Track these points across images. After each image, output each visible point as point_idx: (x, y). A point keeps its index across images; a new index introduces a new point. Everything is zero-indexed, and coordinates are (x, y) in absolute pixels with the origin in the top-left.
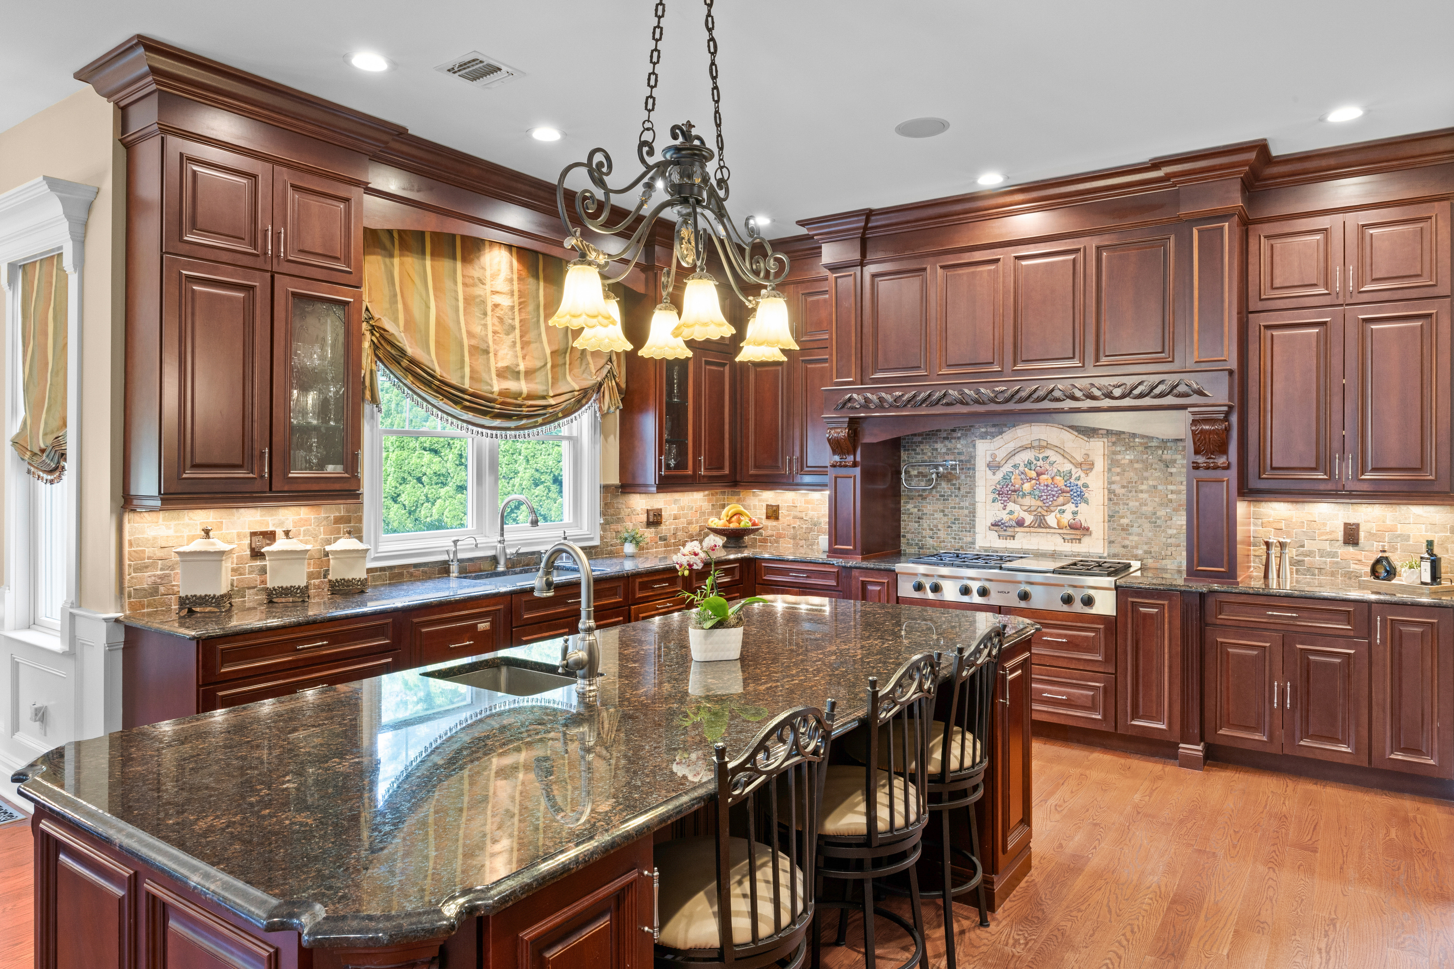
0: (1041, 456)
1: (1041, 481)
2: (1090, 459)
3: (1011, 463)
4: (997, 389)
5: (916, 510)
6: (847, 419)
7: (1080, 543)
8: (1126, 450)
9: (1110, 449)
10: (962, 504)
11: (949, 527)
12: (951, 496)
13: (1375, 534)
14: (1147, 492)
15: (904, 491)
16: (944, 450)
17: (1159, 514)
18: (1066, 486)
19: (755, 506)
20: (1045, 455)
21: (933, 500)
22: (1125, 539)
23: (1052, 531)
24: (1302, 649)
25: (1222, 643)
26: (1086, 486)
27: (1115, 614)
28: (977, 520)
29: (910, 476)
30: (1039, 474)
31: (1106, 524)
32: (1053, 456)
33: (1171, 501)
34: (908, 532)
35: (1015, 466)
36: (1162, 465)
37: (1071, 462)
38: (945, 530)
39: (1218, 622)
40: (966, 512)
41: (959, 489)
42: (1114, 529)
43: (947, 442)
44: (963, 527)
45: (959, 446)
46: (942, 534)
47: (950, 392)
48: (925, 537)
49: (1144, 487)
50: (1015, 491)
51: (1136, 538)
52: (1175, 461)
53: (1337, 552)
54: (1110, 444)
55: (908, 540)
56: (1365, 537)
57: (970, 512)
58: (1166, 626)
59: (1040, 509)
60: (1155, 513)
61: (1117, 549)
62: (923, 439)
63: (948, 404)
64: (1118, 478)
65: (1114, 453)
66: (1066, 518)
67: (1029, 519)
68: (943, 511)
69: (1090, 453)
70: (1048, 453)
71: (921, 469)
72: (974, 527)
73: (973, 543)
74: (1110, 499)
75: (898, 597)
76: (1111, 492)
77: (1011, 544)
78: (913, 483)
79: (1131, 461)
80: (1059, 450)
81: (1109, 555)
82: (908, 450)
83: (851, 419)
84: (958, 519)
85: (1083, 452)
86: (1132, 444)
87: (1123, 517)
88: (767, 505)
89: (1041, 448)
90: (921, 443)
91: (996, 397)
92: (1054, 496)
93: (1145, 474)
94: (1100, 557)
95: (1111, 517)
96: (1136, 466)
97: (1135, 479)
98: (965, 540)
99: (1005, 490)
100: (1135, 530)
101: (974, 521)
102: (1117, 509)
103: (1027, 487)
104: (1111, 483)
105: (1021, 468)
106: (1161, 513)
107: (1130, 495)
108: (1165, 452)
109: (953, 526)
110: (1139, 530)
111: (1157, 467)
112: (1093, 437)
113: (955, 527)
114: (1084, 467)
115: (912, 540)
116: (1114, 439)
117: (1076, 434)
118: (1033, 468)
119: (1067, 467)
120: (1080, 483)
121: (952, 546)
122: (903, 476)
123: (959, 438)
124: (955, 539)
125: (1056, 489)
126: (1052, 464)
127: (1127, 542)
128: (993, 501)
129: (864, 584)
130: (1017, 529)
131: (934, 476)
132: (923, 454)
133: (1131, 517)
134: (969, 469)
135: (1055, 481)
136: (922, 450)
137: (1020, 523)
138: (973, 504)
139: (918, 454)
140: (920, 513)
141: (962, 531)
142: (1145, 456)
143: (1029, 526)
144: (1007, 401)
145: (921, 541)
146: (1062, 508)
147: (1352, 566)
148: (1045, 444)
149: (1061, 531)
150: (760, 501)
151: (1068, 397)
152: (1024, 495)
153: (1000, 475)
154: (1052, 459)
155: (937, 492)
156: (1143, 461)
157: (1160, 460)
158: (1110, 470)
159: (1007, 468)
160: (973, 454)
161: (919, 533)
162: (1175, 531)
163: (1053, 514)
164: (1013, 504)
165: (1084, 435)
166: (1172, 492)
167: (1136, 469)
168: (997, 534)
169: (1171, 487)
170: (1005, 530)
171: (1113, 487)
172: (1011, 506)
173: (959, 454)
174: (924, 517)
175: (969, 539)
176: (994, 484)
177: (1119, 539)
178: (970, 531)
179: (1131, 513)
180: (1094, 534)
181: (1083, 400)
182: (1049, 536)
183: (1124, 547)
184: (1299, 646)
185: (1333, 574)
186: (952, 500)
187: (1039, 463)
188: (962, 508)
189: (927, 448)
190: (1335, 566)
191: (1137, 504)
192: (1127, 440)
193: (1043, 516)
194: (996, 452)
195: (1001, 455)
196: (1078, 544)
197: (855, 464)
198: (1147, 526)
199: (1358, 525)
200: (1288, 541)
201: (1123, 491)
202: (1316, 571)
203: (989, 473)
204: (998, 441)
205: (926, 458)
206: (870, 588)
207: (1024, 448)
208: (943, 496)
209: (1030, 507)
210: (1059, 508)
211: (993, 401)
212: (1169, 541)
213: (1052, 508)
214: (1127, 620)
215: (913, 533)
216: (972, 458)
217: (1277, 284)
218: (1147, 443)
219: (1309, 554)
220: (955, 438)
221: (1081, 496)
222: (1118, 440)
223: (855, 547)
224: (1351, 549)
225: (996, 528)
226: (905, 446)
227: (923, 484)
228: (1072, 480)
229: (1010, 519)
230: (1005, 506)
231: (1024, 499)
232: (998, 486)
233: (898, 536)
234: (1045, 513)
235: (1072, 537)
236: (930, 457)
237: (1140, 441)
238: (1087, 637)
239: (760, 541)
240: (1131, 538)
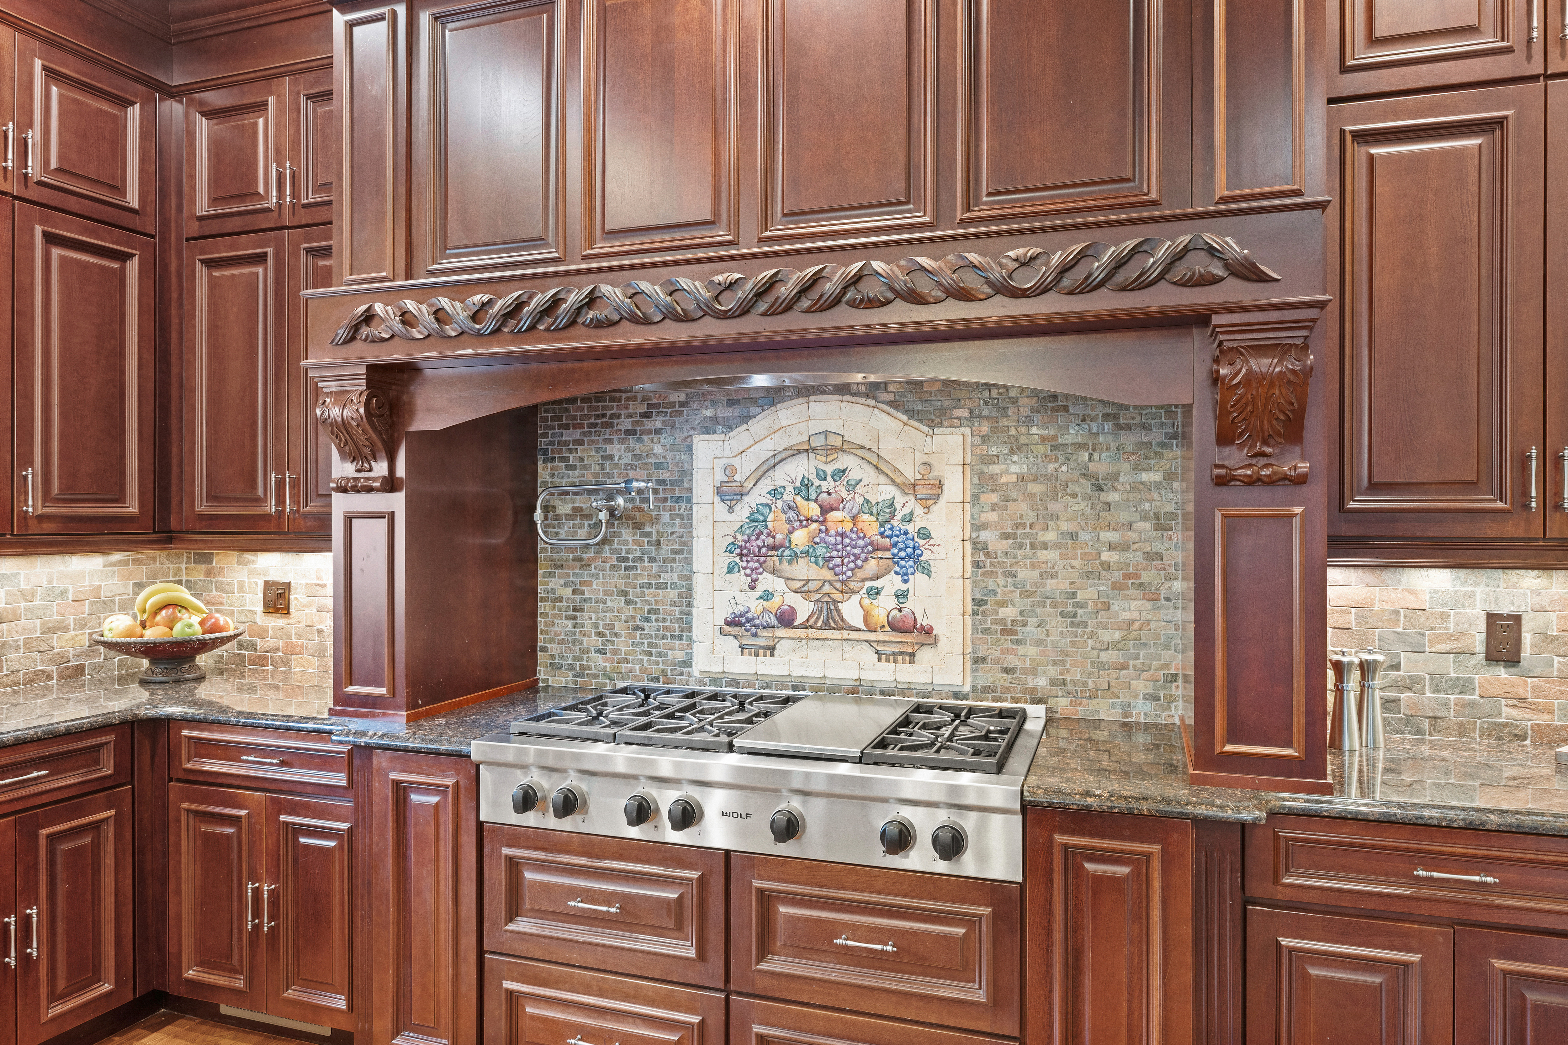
0: (829, 469)
1: (830, 524)
2: (934, 474)
3: (767, 484)
4: (719, 278)
5: (569, 591)
6: (364, 370)
7: (912, 662)
8: (1012, 452)
9: (977, 450)
10: (663, 579)
11: (637, 628)
12: (641, 559)
13: (1556, 638)
14: (1056, 546)
15: (544, 550)
16: (627, 459)
17: (1081, 596)
18: (882, 534)
19: (241, 585)
20: (839, 466)
21: (603, 569)
22: (1008, 652)
23: (854, 635)
24: (1505, 973)
25: (1291, 950)
26: (924, 534)
27: (1019, 879)
28: (695, 611)
29: (557, 517)
30: (825, 510)
31: (968, 620)
32: (857, 469)
33: (1107, 566)
34: (551, 641)
35: (775, 492)
36: (1086, 486)
37: (894, 482)
38: (629, 636)
39: (1281, 894)
40: (673, 594)
41: (658, 543)
42: (985, 631)
43: (631, 441)
44: (665, 629)
45: (657, 449)
46: (622, 644)
47: (606, 289)
48: (588, 651)
49: (1050, 536)
50: (775, 548)
51: (1033, 651)
52: (1115, 477)
53: (1471, 681)
54: (977, 440)
55: (553, 657)
56: (1534, 645)
57: (680, 596)
58: (1157, 914)
59: (827, 588)
60: (1073, 595)
61: (990, 676)
62: (584, 434)
63: (599, 324)
64: (993, 517)
65: (986, 460)
66: (885, 605)
67: (804, 609)
68: (624, 593)
69: (932, 460)
70: (846, 461)
71: (580, 501)
72: (689, 627)
73: (688, 664)
74: (977, 565)
75: (480, 825)
76: (979, 547)
77: (767, 666)
78: (563, 533)
79: (1022, 478)
80: (868, 455)
81: (974, 689)
82: (553, 460)
83: (373, 369)
84: (656, 611)
85: (920, 458)
86: (1023, 440)
87: (1003, 604)
88: (266, 583)
89: (830, 450)
90: (579, 443)
91: (716, 298)
92: (857, 557)
93: (1053, 507)
94: (956, 696)
95: (979, 603)
96: (1034, 488)
97: (1031, 516)
98: (670, 658)
99: (755, 544)
100: (1031, 631)
101: (689, 614)
102: (992, 586)
103: (800, 538)
104: (978, 527)
105: (788, 497)
106: (1087, 594)
107: (1020, 553)
108: (1096, 456)
109: (646, 625)
110: (1039, 634)
111: (1078, 490)
112: (940, 425)
113: (650, 629)
114: (922, 492)
115: (562, 657)
116: (985, 429)
117: (904, 418)
118: (813, 496)
119: (886, 492)
120: (912, 528)
121: (643, 671)
122: (538, 516)
123: (658, 432)
124: (650, 654)
125: (861, 543)
126: (852, 487)
127: (1012, 661)
128: (730, 571)
129: (401, 791)
130: (780, 632)
131: (603, 516)
132: (584, 467)
133: (1022, 603)
134: (678, 499)
135: (860, 525)
136: (581, 459)
137: (786, 619)
138: (688, 578)
139: (573, 468)
140: (578, 597)
141: (664, 637)
142: (1052, 467)
143: (804, 626)
144: (744, 310)
145: (579, 659)
146: (875, 584)
147: (1506, 711)
148: (837, 442)
149: (871, 636)
150: (251, 573)
151: (898, 294)
152: (794, 557)
153: (743, 512)
154: (853, 475)
155: (611, 551)
156: (1047, 478)
157: (1084, 475)
158: (976, 497)
159: (758, 496)
160: (687, 467)
161: (574, 641)
162: (1117, 635)
163: (856, 598)
164: (770, 577)
165: (921, 421)
166: (1111, 547)
167: (1032, 495)
168: (736, 643)
169: (1108, 536)
170: (755, 635)
171: (985, 536)
172: (766, 581)
173: (658, 466)
174: (586, 606)
175: (679, 655)
176: (731, 531)
177: (998, 654)
178: (680, 638)
179: (1021, 595)
180: (942, 643)
181: (938, 301)
182: (847, 646)
183: (1006, 670)
184: (1499, 964)
185: (1462, 731)
186: (644, 569)
187: (825, 486)
188: (663, 586)
189: (590, 454)
190: (1466, 711)
191: (1036, 574)
192: (1013, 431)
193: (835, 602)
194: (736, 462)
195: (745, 468)
196: (908, 666)
197: (390, 485)
198: (1055, 623)
199: (1517, 619)
200: (1380, 658)
201: (1006, 544)
202: (1426, 724)
203: (721, 507)
204: (740, 436)
205: (588, 477)
206: (415, 798)
207: (795, 452)
208: (625, 560)
209: (807, 582)
210: (868, 584)
211: (709, 311)
212: (1104, 657)
213: (853, 585)
214: (1050, 895)
215: (562, 642)
216: (686, 474)
217: (1381, 31)
218: (1055, 437)
219: (1412, 684)
220: (649, 432)
221: (915, 557)
222: (994, 430)
223: (393, 691)
224: (1502, 672)
225: (734, 630)
226: (545, 452)
227: (582, 533)
228: (895, 523)
229: (765, 611)
230: (755, 581)
231: (795, 566)
232: (739, 537)
233: (531, 650)
234: (838, 597)
235: (897, 648)
236: (596, 475)
237: (1041, 432)
238: (946, 937)
239: (252, 662)
240: (1021, 650)
